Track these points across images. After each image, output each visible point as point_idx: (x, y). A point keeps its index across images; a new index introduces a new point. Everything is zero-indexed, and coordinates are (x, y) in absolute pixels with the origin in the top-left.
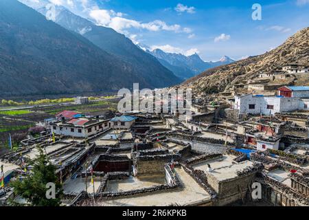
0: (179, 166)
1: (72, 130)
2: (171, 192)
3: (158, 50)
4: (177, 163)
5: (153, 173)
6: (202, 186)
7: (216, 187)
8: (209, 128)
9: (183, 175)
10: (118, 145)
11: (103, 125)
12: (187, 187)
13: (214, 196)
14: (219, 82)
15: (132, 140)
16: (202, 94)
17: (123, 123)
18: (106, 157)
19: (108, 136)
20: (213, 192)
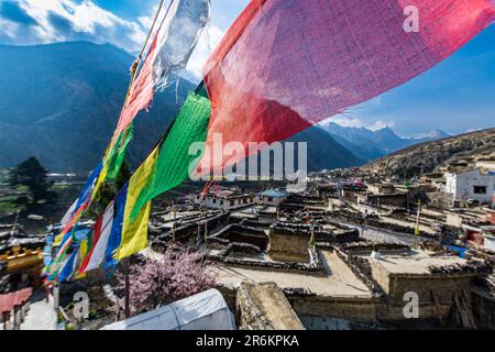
0: (330, 249)
1: (214, 201)
2: (307, 275)
3: (331, 123)
4: (328, 244)
5: (292, 254)
6: (360, 277)
7: (385, 284)
8: (394, 212)
9: (333, 260)
10: (257, 219)
11: (248, 200)
12: (335, 275)
13: (377, 295)
14: (423, 161)
15: (273, 215)
16: (393, 177)
17: (270, 199)
18: (240, 229)
19: (249, 210)
20: (377, 289)
